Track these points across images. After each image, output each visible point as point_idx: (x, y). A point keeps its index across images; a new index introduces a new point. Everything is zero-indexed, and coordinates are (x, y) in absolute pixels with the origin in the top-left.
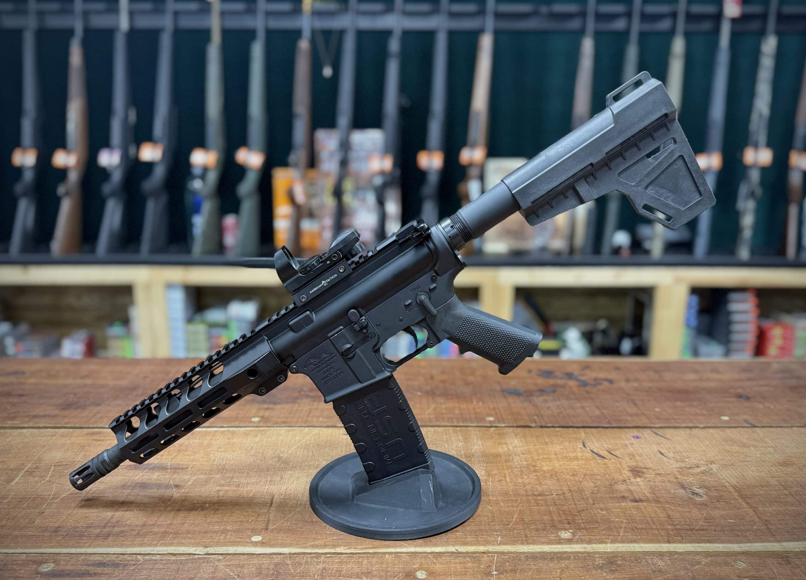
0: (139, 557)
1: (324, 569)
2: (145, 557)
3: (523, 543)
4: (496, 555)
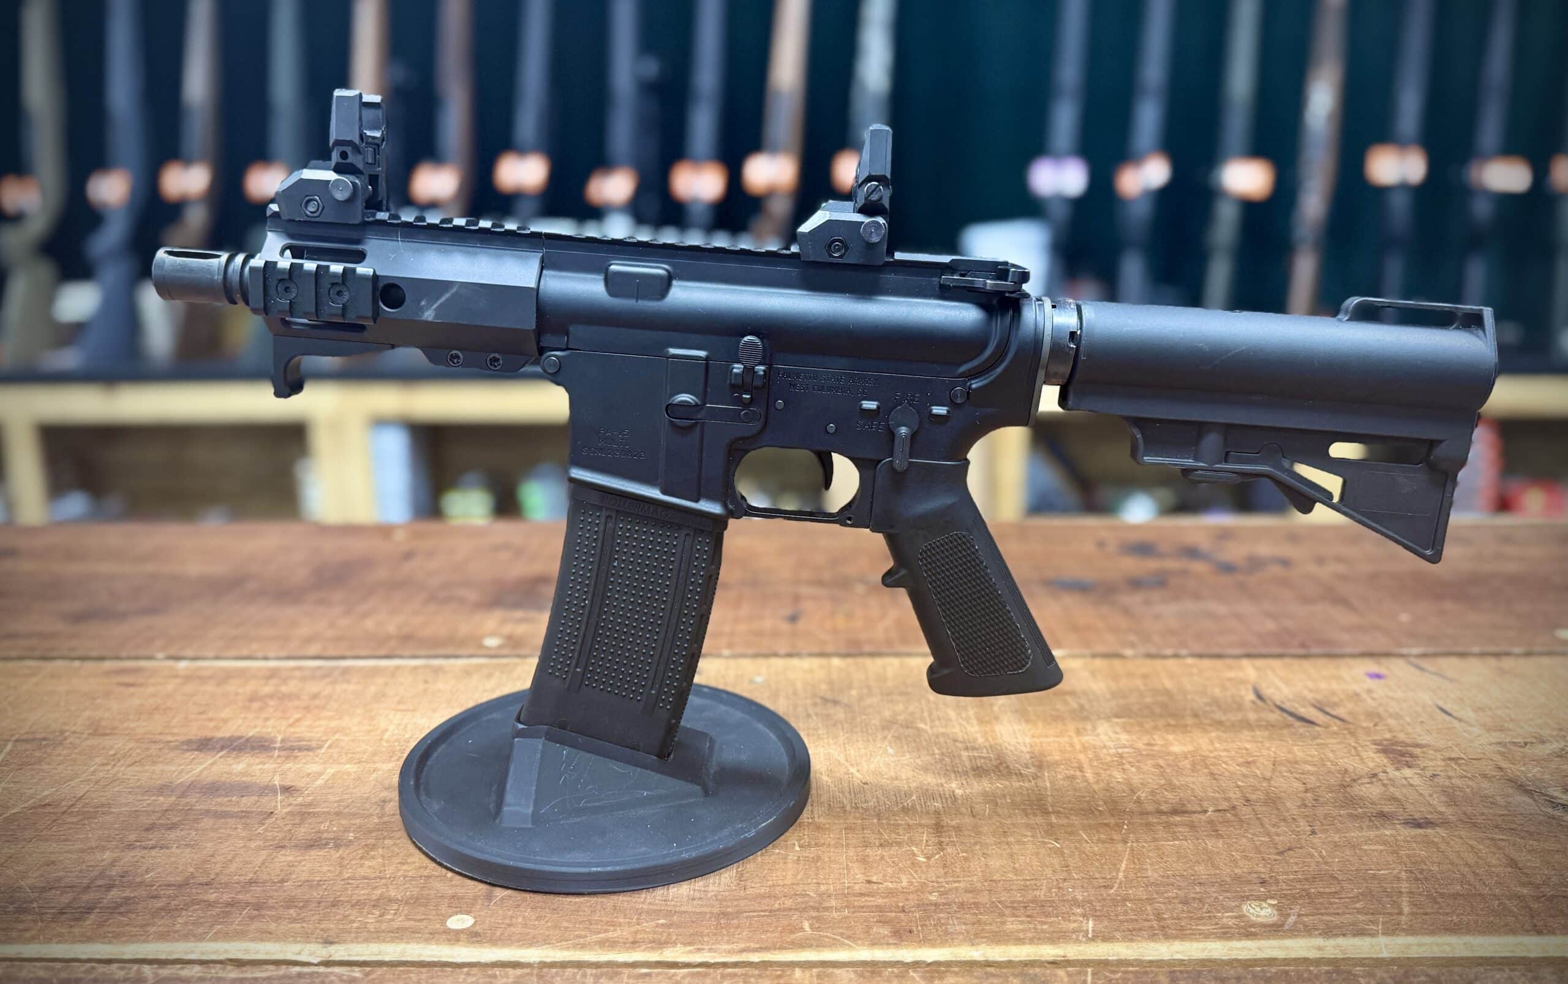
0: (147, 968)
3: (1154, 935)
4: (1089, 968)
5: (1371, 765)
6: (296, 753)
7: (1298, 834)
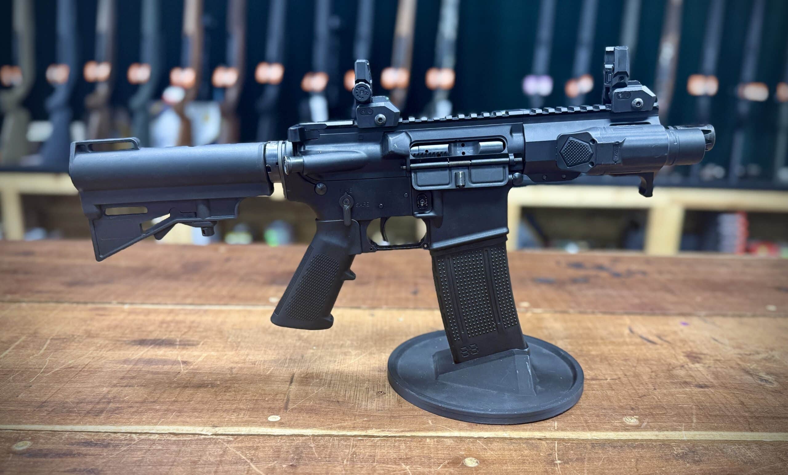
0: (134, 435)
1: (355, 453)
2: (141, 437)
3: (584, 429)
4: (556, 442)
5: (681, 362)
6: (187, 347)
7: (648, 389)
